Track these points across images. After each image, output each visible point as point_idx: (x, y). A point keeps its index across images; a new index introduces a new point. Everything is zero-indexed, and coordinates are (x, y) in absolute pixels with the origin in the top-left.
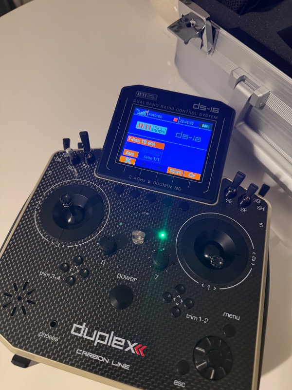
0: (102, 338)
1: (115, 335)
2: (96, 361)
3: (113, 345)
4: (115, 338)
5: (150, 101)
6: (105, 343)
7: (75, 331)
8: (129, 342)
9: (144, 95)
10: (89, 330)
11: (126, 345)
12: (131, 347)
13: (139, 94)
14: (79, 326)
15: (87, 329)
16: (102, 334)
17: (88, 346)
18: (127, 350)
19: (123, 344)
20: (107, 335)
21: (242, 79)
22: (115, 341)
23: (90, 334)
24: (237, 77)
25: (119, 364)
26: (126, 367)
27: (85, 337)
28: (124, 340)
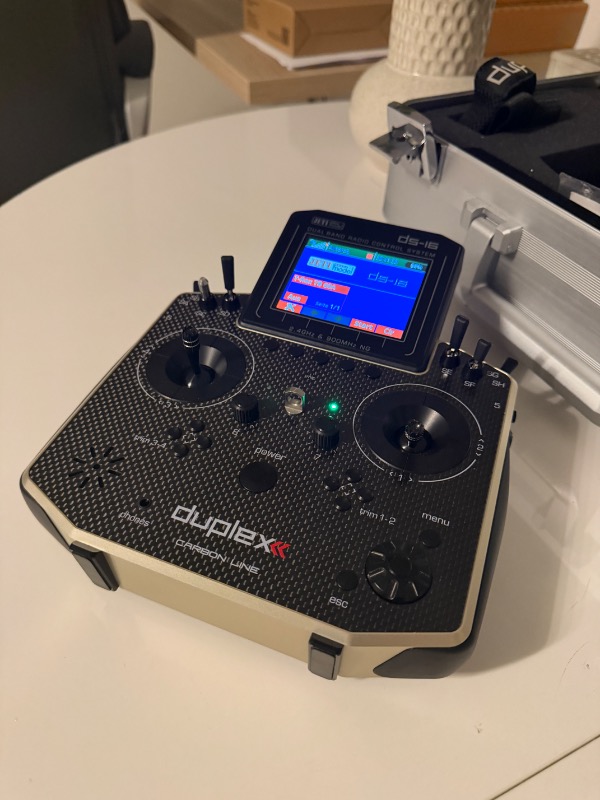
0: (219, 527)
1: (241, 525)
2: (207, 557)
3: (236, 539)
4: (241, 529)
6: (224, 535)
7: (177, 515)
8: (262, 537)
9: (325, 222)
10: (200, 515)
11: (257, 540)
12: (265, 543)
13: (317, 221)
14: (186, 510)
15: (198, 513)
16: (221, 522)
17: (197, 536)
18: (257, 547)
19: (252, 538)
20: (229, 525)
21: (480, 214)
22: (241, 535)
23: (201, 520)
24: (472, 211)
25: (241, 565)
26: (253, 569)
27: (193, 523)
28: (254, 534)
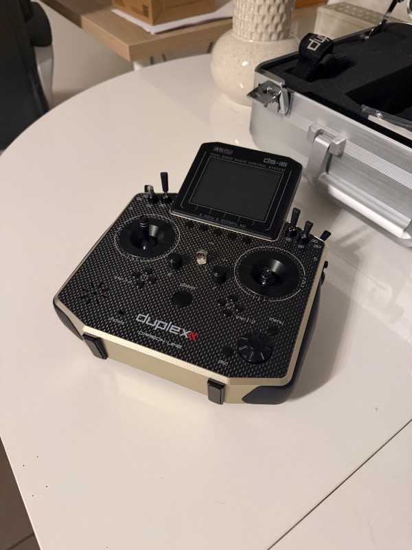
0: (162, 325)
1: (173, 324)
2: (155, 340)
3: (170, 331)
4: (173, 326)
5: (225, 155)
6: (164, 329)
7: (139, 319)
8: (184, 330)
9: (221, 150)
11: (181, 331)
12: (185, 333)
13: (216, 149)
14: (144, 316)
15: (149, 318)
16: (163, 322)
17: (150, 330)
18: (181, 335)
19: (178, 331)
20: (167, 324)
21: (319, 133)
22: (173, 329)
23: (152, 322)
24: (315, 131)
25: (172, 344)
26: (179, 346)
27: (147, 323)
28: (179, 329)
